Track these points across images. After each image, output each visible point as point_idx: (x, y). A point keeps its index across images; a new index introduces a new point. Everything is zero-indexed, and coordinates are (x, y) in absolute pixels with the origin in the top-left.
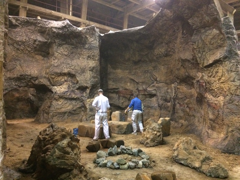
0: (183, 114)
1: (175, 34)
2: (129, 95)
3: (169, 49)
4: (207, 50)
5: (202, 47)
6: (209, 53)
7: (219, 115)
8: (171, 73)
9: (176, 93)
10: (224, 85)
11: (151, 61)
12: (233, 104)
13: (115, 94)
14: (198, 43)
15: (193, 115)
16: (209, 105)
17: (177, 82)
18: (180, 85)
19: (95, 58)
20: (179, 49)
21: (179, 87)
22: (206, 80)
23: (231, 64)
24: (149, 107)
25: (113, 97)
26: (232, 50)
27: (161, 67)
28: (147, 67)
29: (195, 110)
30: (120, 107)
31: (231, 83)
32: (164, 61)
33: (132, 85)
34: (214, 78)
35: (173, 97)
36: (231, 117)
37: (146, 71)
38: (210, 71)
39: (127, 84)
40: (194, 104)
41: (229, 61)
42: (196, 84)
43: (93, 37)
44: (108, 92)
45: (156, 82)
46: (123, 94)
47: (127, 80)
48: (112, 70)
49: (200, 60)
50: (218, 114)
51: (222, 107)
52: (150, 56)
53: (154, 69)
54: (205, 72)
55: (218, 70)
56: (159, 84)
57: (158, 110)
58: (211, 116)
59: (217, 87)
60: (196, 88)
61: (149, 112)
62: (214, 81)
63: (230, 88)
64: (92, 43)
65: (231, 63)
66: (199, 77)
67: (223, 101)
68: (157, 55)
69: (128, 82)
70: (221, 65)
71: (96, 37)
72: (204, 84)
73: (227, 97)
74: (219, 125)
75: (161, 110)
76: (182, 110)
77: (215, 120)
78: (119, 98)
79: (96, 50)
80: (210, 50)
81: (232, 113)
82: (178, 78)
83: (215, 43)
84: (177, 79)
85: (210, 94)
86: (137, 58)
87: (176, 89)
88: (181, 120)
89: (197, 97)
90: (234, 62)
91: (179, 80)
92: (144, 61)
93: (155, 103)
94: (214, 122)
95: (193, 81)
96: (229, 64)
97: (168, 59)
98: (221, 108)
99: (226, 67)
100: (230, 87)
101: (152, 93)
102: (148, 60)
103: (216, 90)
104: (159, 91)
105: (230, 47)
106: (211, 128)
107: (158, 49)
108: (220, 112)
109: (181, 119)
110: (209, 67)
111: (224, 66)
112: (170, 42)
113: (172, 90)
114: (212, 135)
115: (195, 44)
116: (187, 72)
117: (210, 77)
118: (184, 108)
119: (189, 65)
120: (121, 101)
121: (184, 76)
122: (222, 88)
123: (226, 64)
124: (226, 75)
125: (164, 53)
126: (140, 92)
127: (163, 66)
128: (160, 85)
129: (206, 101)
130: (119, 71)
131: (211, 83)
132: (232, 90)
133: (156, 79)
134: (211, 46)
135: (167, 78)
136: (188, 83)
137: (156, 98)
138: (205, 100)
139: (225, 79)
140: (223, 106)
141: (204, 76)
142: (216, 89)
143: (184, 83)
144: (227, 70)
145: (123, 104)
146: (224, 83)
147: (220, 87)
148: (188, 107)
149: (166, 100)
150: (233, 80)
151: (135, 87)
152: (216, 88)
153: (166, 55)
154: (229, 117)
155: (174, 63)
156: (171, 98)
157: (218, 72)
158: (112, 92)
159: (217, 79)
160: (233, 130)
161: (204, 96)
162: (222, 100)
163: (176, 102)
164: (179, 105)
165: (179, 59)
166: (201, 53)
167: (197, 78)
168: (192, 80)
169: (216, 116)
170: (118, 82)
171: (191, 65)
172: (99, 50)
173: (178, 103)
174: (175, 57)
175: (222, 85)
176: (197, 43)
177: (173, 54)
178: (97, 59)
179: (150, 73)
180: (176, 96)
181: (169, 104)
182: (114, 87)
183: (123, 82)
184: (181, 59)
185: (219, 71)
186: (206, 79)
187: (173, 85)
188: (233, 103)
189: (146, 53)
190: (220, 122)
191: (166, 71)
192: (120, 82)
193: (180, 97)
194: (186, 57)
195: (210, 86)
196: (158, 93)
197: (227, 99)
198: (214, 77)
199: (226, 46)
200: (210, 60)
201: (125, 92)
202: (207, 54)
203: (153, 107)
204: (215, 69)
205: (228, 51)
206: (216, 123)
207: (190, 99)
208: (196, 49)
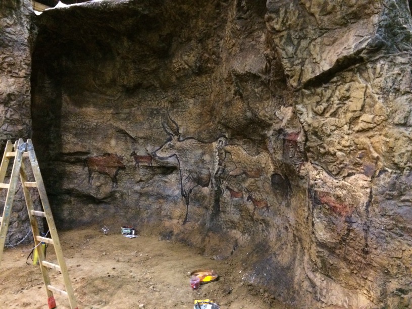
0: (238, 217)
1: (219, 14)
2: (115, 167)
3: (205, 55)
4: (312, 32)
5: (298, 25)
6: (319, 40)
7: (352, 234)
8: (212, 115)
9: (223, 165)
10: (370, 138)
11: (165, 87)
12: (404, 201)
13: (81, 165)
14: (286, 12)
15: (263, 220)
16: (316, 200)
17: (224, 137)
18: (232, 145)
19: (17, 71)
20: (230, 50)
21: (228, 148)
22: (309, 125)
23: (396, 70)
24: (160, 198)
25: (76, 174)
26: (398, 23)
27: (188, 101)
28: (157, 102)
29: (268, 208)
30: (92, 197)
31: (395, 131)
32: (196, 85)
33: (122, 145)
34: (333, 119)
35: (217, 173)
36: (395, 244)
37: (155, 112)
38: (322, 95)
39: (109, 143)
40: (267, 193)
41: (387, 58)
42: (273, 139)
43: (12, 16)
44: (63, 161)
45: (176, 137)
46: (101, 165)
47: (110, 132)
48: (71, 107)
49: (293, 65)
50: (349, 230)
51: (362, 209)
52: (162, 74)
53: (173, 107)
54: (305, 100)
55: (348, 90)
56: (184, 142)
57: (181, 204)
58: (322, 234)
59: (345, 147)
60: (272, 151)
61: (160, 209)
62: (333, 128)
63: (391, 148)
64: (8, 30)
65: (395, 65)
66: (281, 120)
67: (368, 190)
68: (178, 72)
69: (111, 138)
70: (361, 75)
71: (21, 18)
72: (300, 138)
73: (382, 176)
74: (352, 264)
75: (188, 204)
76: (235, 206)
77: (335, 248)
78: (90, 177)
79: (19, 50)
80: (323, 31)
81: (398, 231)
82: (227, 127)
83: (338, 8)
84: (224, 130)
85: (320, 168)
86: (131, 79)
87: (224, 154)
88: (233, 231)
89: (274, 175)
90: (404, 64)
91: (230, 131)
92: (150, 87)
93: (175, 188)
94: (334, 252)
95: (266, 132)
96: (389, 68)
97: (204, 81)
98: (359, 213)
99: (377, 80)
100: (391, 145)
101: (168, 163)
102: (158, 86)
103: (339, 154)
104: (184, 159)
105: (392, 15)
106: (321, 268)
107: (181, 55)
108: (354, 226)
109: (235, 229)
110: (319, 85)
111: (372, 76)
112: (208, 36)
113: (212, 156)
114: (327, 292)
115: (278, 16)
116: (250, 109)
117: (322, 114)
118: (241, 202)
119: (256, 90)
120: (95, 183)
121: (241, 120)
122: (364, 149)
123: (378, 70)
124: (377, 106)
125: (193, 64)
126: (140, 160)
127: (192, 98)
128: (187, 144)
129: (306, 186)
130: (90, 110)
131: (324, 133)
132: (400, 155)
133: (178, 129)
134: (325, 18)
135: (202, 128)
136: (251, 139)
137: (176, 176)
138: (301, 185)
139: (373, 118)
140: (367, 206)
141: (301, 114)
142: (340, 150)
143: (241, 139)
144: (382, 89)
145: (99, 190)
146: (371, 133)
147: (356, 144)
148: (252, 200)
149: (199, 181)
150: (403, 122)
151: (128, 149)
152: (339, 147)
153: (201, 71)
154: (389, 243)
155: (217, 89)
156: (210, 175)
157: (348, 98)
158: (72, 160)
159: (343, 121)
160: (403, 288)
161: (299, 172)
162: (363, 187)
163: (223, 187)
164: (229, 193)
165: (230, 76)
166: (296, 42)
167: (278, 123)
168: (263, 128)
169: (339, 234)
170: (87, 137)
171: (260, 89)
172: (28, 50)
173: (227, 188)
174: (219, 74)
175: (363, 139)
176: (282, 11)
177: (214, 67)
178: (22, 73)
179: (163, 115)
180: (223, 171)
181: (206, 190)
182: (78, 148)
183: (100, 138)
184: (235, 75)
185: (352, 96)
186: (310, 121)
187: (215, 144)
188: (403, 198)
189: (154, 67)
190: (354, 256)
191: (199, 111)
192: (92, 136)
193: (231, 173)
194: (247, 69)
195: (320, 142)
196: (181, 163)
197: (382, 183)
198: (334, 114)
199: (376, 11)
200: (322, 63)
201: (105, 162)
202: (315, 46)
203: (170, 197)
204: (339, 88)
205: (386, 26)
206: (338, 255)
207: (257, 179)
208: (279, 31)
